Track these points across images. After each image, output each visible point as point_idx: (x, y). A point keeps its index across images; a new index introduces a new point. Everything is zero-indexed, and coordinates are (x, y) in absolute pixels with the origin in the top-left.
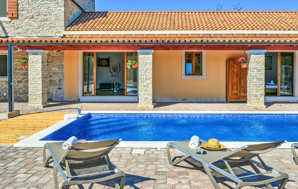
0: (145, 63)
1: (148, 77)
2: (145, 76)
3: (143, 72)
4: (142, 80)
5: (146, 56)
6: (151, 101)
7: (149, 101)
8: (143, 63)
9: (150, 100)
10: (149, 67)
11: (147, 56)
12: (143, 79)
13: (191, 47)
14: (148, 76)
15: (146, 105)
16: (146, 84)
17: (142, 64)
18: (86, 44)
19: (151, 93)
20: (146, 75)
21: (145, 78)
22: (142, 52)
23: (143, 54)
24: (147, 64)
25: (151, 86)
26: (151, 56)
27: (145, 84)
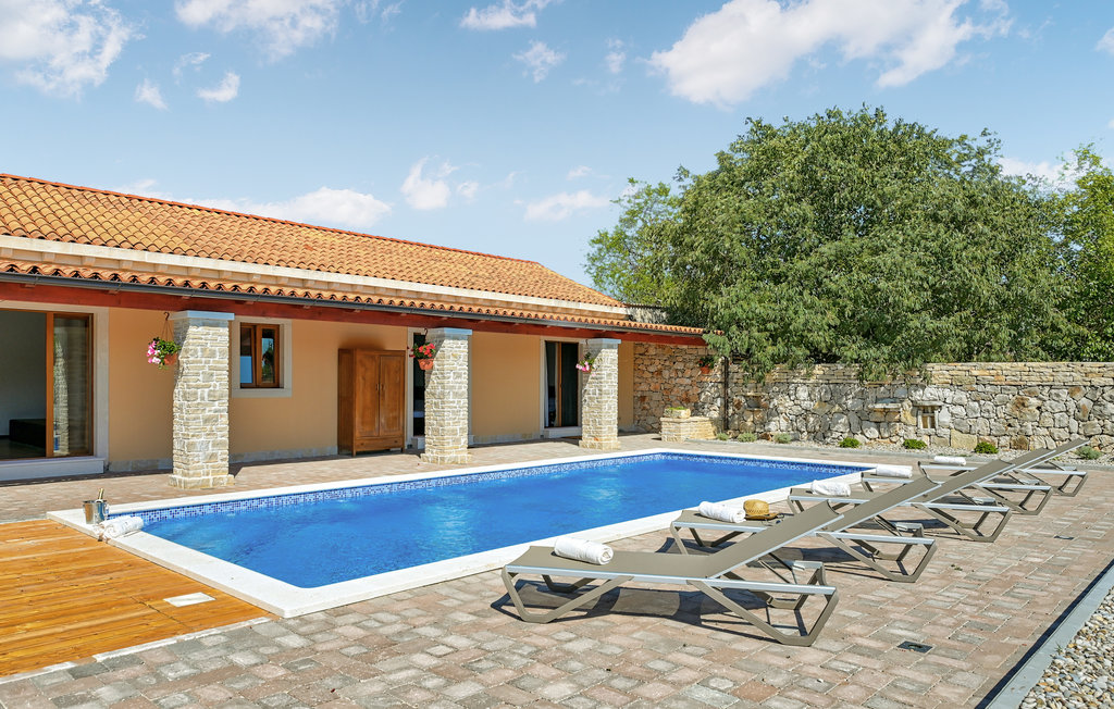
0: (208, 352)
1: (217, 394)
2: (207, 390)
3: (201, 378)
4: (199, 401)
5: (211, 332)
6: (226, 463)
7: (220, 462)
8: (203, 351)
9: (222, 460)
10: (218, 362)
11: (213, 330)
12: (203, 399)
13: (320, 313)
14: (218, 388)
15: (210, 477)
16: (212, 413)
17: (199, 354)
18: (16, 278)
19: (226, 439)
20: (212, 388)
21: (209, 395)
22: (198, 319)
23: (204, 325)
24: (213, 354)
25: (225, 420)
26: (225, 331)
27: (207, 414)
